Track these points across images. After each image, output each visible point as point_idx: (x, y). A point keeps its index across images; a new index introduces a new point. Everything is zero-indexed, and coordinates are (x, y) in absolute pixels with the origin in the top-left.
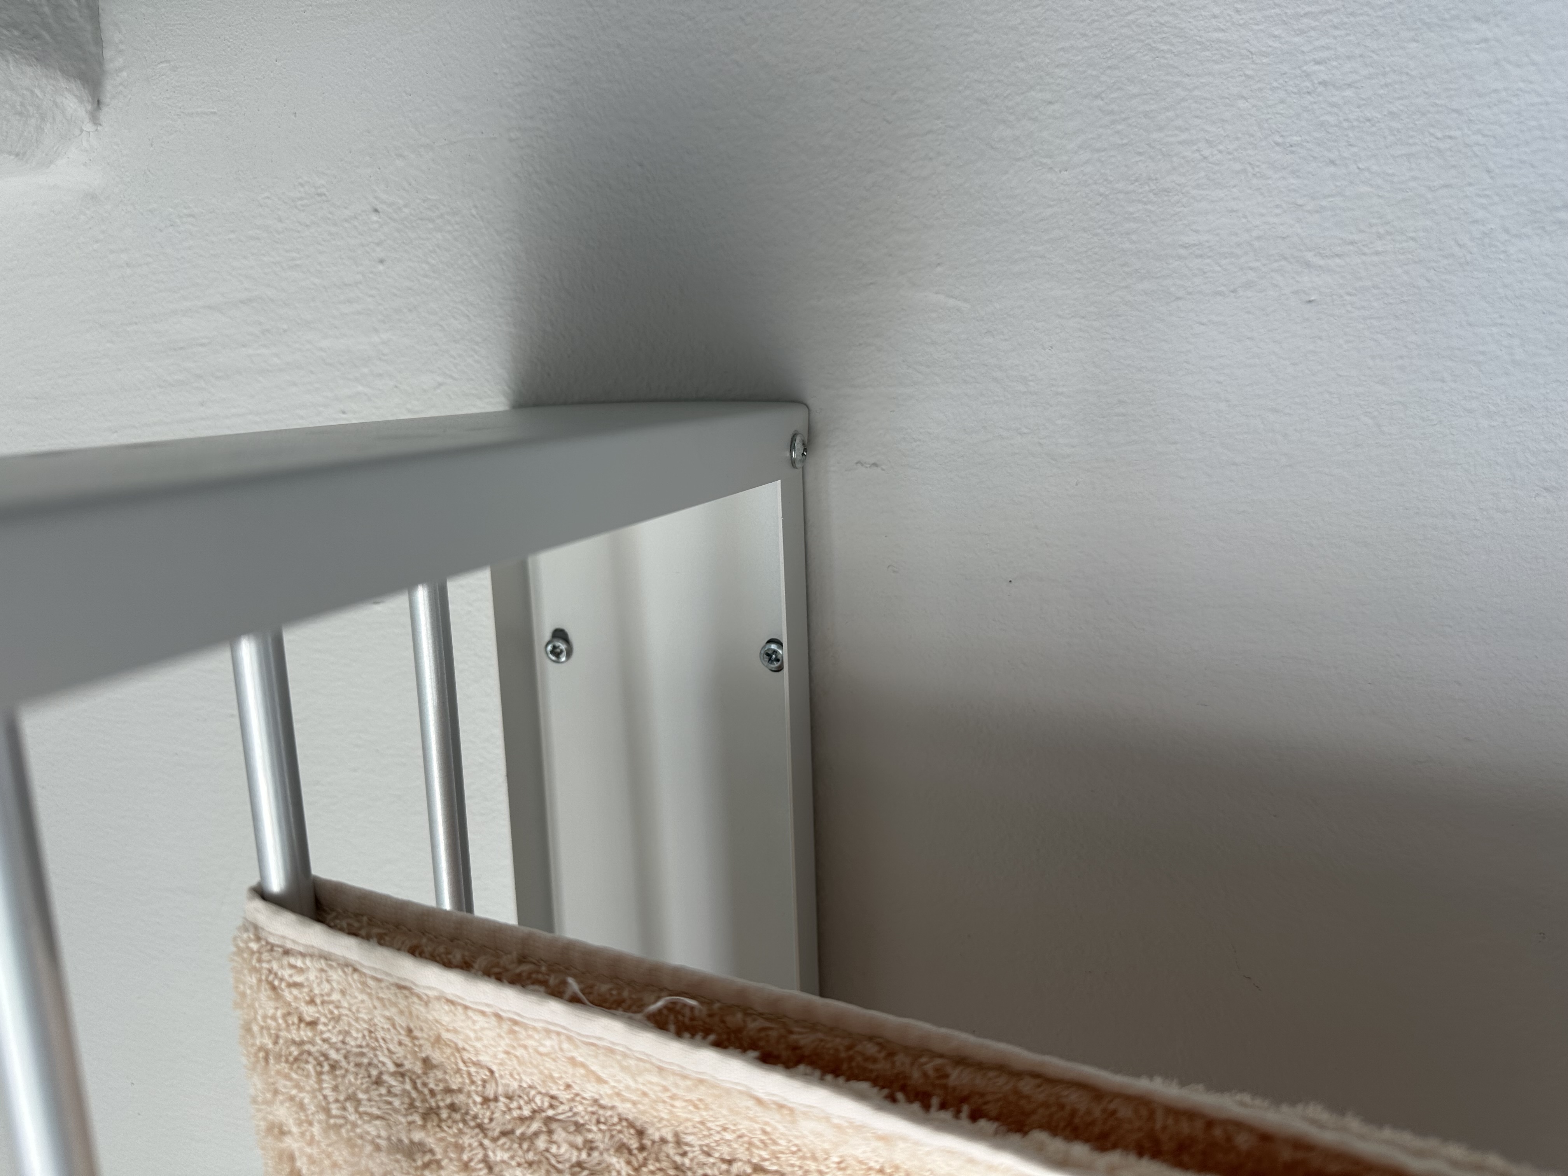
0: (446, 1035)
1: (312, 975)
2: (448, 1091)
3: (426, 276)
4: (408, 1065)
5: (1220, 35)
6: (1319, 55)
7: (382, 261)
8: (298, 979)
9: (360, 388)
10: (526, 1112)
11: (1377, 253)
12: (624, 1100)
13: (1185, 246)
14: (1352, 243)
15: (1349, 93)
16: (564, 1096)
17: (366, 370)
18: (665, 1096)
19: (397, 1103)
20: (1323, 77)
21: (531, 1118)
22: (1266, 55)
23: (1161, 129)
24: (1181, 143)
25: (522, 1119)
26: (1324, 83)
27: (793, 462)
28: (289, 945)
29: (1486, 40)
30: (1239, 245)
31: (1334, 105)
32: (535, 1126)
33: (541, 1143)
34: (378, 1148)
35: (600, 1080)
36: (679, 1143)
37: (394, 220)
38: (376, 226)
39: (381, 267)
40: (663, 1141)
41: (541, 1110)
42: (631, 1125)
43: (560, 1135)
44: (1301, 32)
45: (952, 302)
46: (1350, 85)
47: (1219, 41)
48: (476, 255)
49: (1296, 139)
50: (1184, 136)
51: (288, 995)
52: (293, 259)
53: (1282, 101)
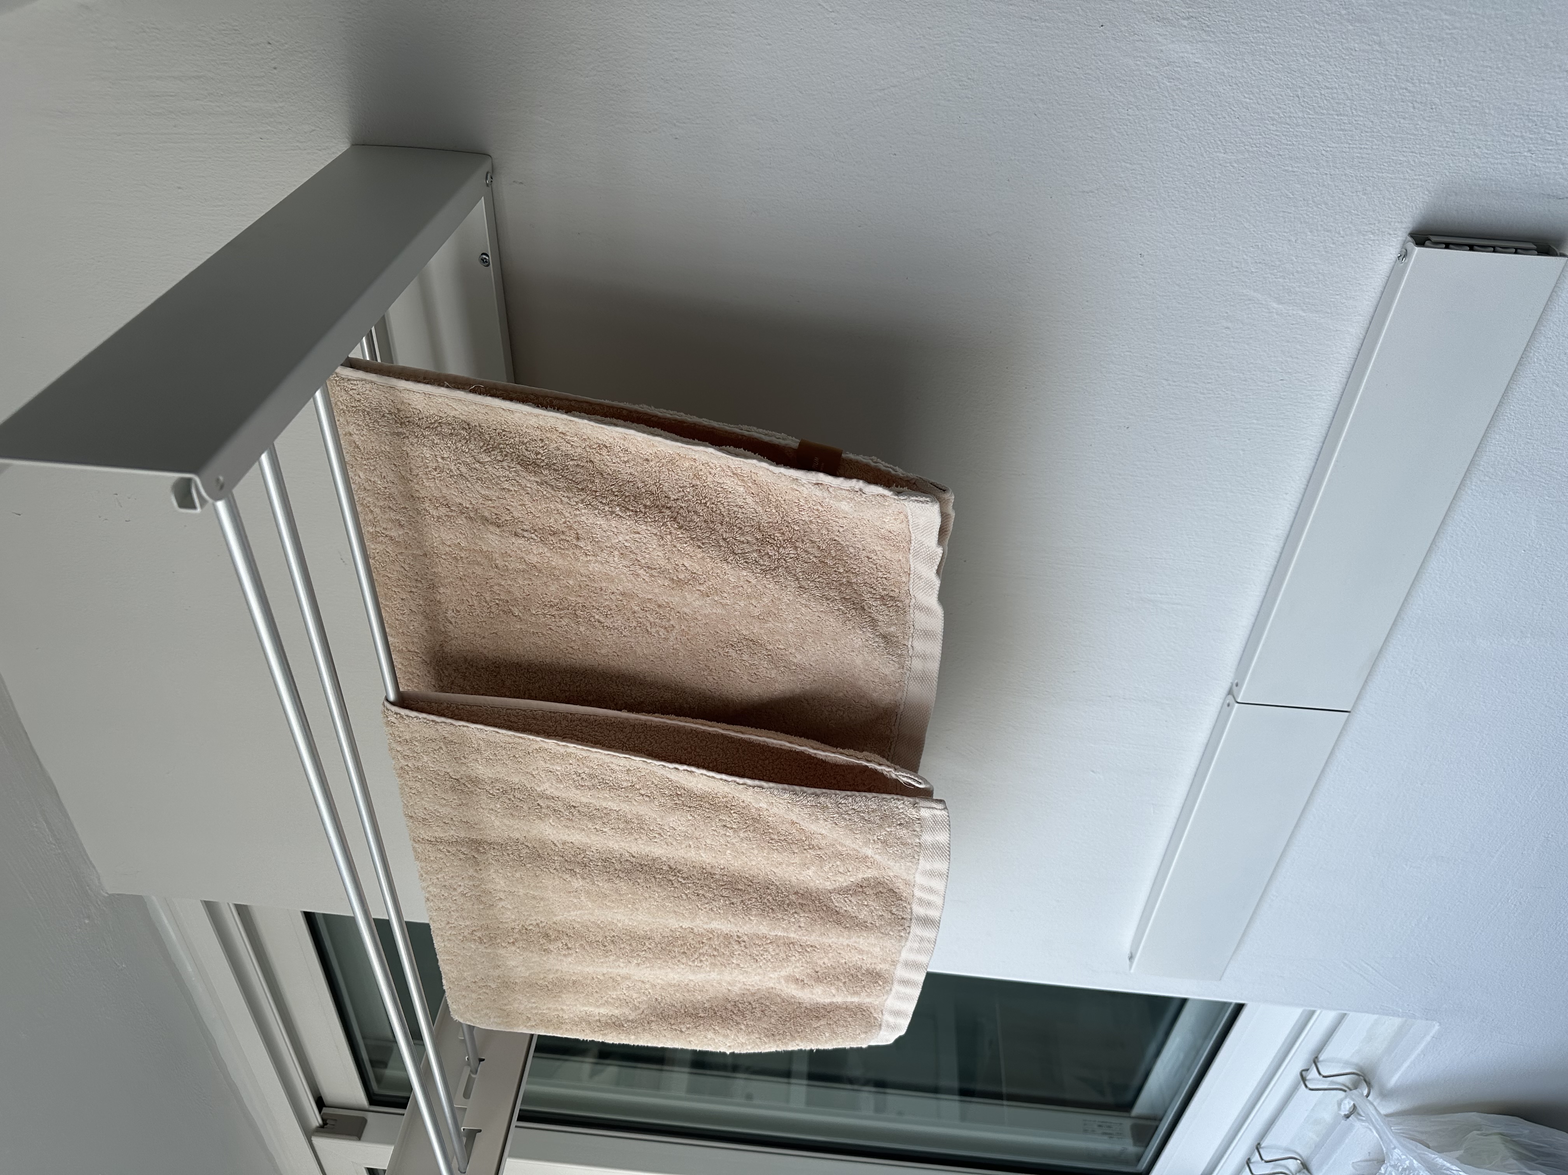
0: (405, 401)
1: (359, 386)
2: (407, 417)
3: (300, 78)
4: (392, 411)
5: (639, 34)
6: (675, 48)
7: (275, 68)
8: (354, 388)
9: (269, 128)
10: (433, 421)
11: (697, 124)
12: (463, 415)
13: (633, 113)
14: (689, 119)
15: (685, 64)
16: (444, 415)
17: (272, 120)
18: (476, 412)
19: (391, 422)
20: (676, 56)
21: (434, 423)
22: (656, 45)
23: (621, 67)
24: (629, 73)
25: (432, 423)
26: (676, 59)
27: (487, 185)
28: (350, 378)
29: (727, 53)
30: (651, 114)
31: (680, 67)
32: (436, 425)
33: (439, 429)
34: (387, 435)
35: (456, 410)
36: (480, 426)
37: (280, 49)
38: (270, 51)
39: (275, 71)
40: (475, 426)
41: (437, 420)
42: (465, 422)
43: (444, 426)
44: (668, 39)
45: (547, 121)
46: (685, 61)
47: (640, 36)
48: (327, 72)
49: (668, 78)
50: (630, 71)
51: (351, 392)
52: (223, 60)
53: (663, 63)
